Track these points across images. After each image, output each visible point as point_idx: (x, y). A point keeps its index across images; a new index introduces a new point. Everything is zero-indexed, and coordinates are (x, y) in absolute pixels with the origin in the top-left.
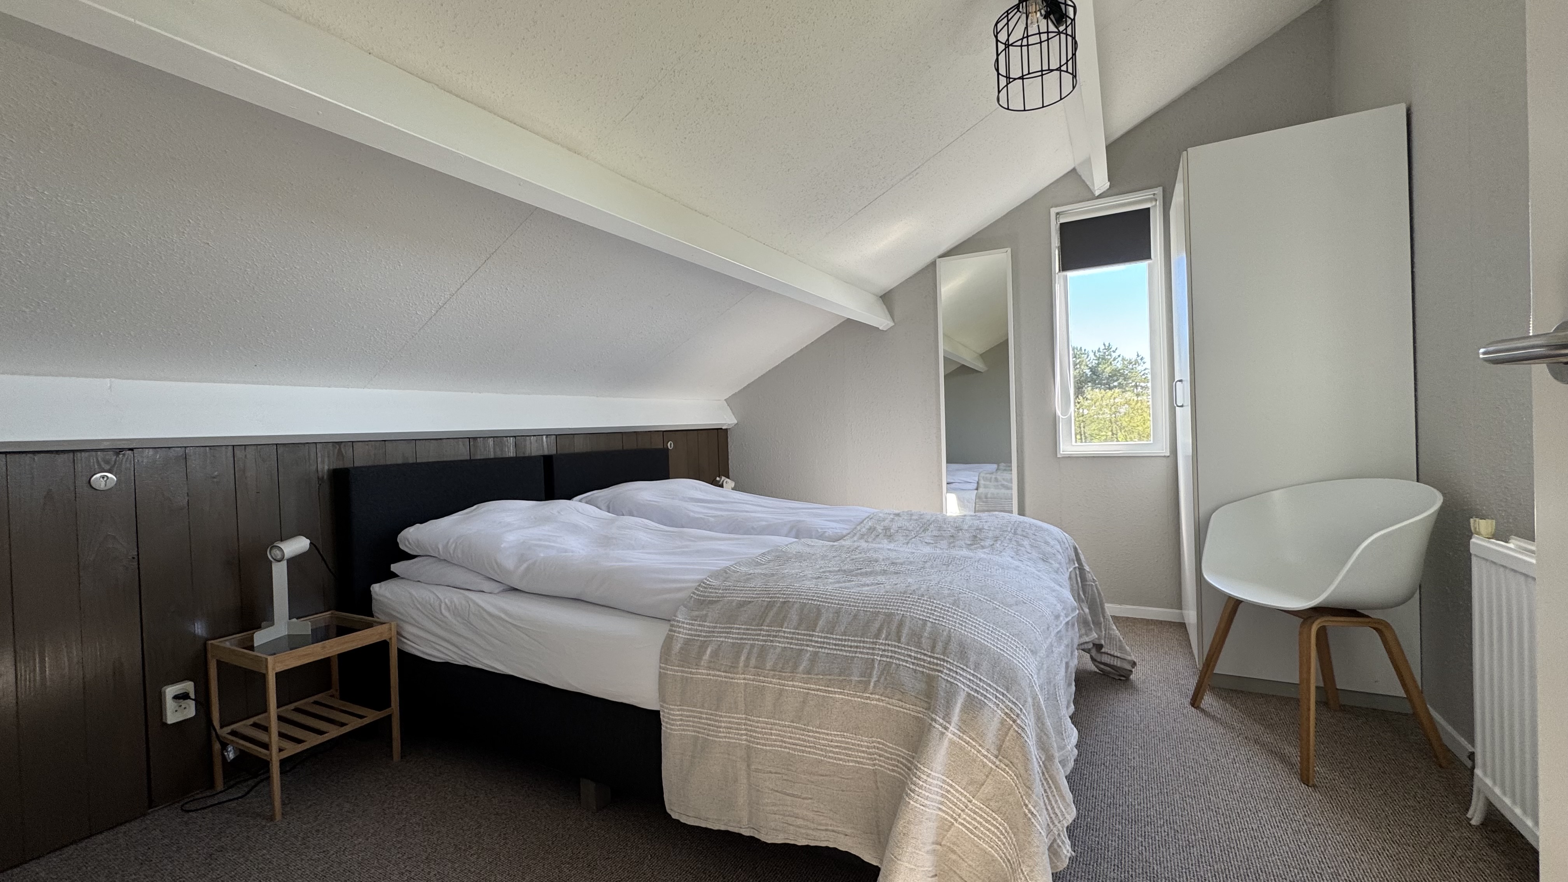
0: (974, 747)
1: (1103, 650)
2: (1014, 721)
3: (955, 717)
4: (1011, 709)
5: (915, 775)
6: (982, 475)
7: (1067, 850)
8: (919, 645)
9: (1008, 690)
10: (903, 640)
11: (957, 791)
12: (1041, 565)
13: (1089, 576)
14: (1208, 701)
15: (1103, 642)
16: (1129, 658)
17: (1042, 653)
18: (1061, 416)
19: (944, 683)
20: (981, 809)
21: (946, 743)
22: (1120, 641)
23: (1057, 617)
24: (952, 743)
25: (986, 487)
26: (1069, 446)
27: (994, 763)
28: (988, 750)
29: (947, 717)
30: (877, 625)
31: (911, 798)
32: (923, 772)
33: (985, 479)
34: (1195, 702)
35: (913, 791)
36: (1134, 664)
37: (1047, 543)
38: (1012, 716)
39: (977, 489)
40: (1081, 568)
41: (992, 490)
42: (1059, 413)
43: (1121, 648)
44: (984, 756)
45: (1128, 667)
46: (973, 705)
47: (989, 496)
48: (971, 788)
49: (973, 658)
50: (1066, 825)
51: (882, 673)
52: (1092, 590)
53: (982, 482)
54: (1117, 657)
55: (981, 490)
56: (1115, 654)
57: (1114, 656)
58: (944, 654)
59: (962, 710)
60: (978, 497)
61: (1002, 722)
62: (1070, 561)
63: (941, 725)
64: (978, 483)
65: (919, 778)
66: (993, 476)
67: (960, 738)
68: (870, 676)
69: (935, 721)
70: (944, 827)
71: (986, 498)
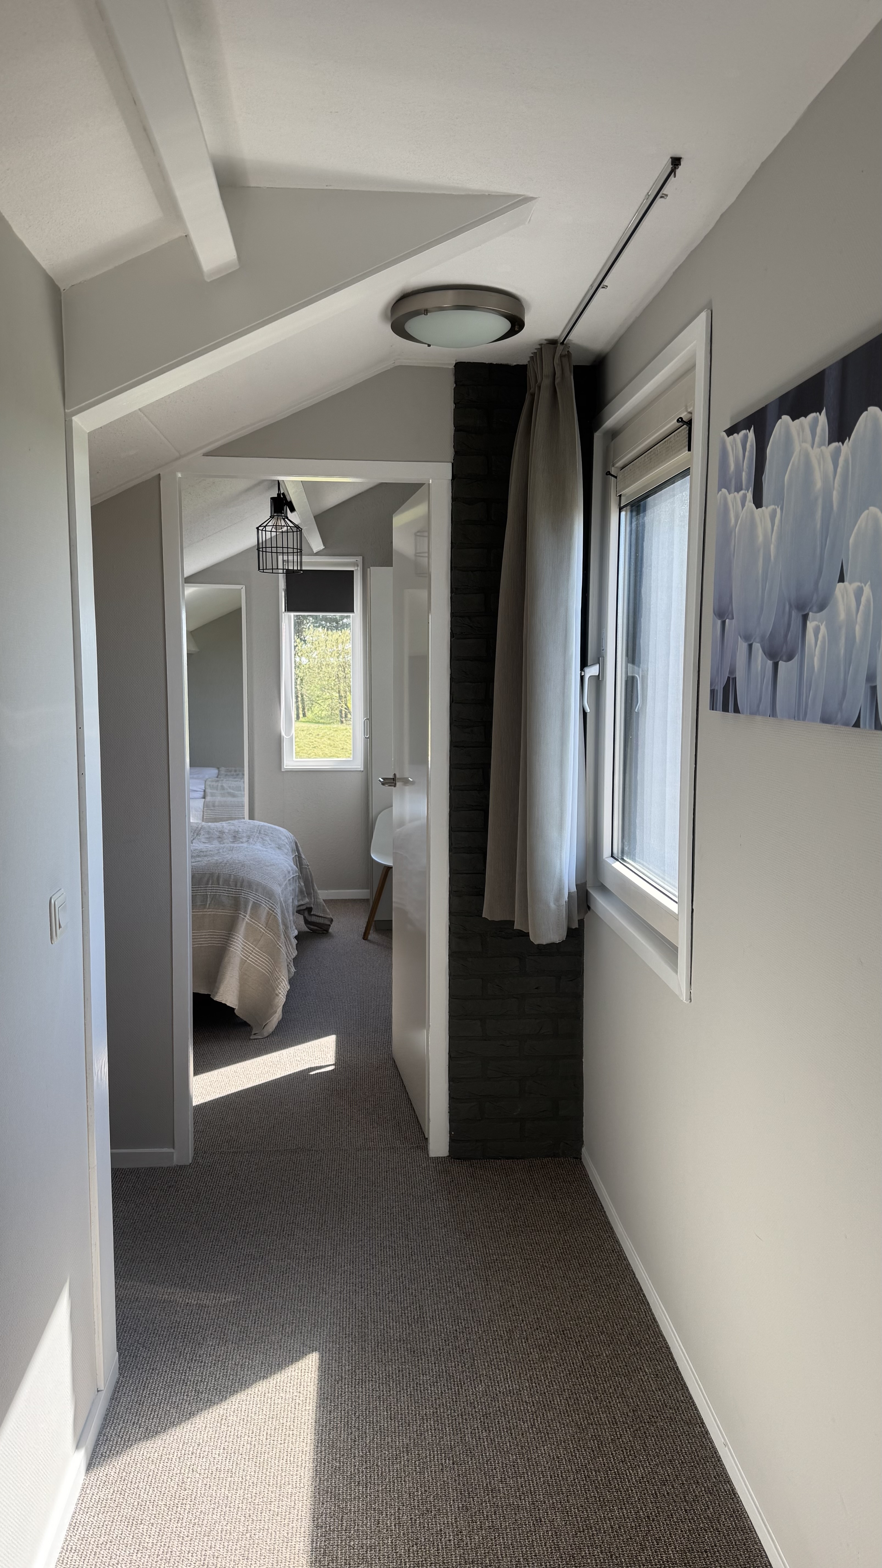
0: (256, 924)
1: (312, 913)
2: (273, 911)
3: (249, 912)
4: (272, 907)
5: (232, 937)
6: (208, 783)
7: (293, 970)
8: (229, 885)
9: (270, 899)
10: (221, 883)
11: (249, 945)
12: (278, 851)
13: (305, 862)
14: (372, 936)
15: (313, 906)
16: (328, 917)
17: (283, 886)
18: (285, 736)
19: (243, 899)
20: (259, 952)
21: (245, 923)
22: (323, 906)
23: (289, 872)
24: (247, 923)
25: (212, 795)
26: (291, 762)
27: (264, 930)
28: (262, 925)
29: (245, 912)
30: (206, 879)
31: (231, 947)
32: (236, 936)
33: (212, 787)
34: (365, 937)
35: (232, 944)
36: (332, 920)
37: (280, 838)
38: (272, 909)
39: (204, 797)
40: (299, 856)
41: (218, 799)
42: (283, 734)
43: (324, 911)
44: (261, 928)
45: (328, 923)
46: (256, 906)
47: (217, 804)
48: (255, 943)
49: (255, 887)
50: (293, 957)
51: (212, 899)
52: (306, 871)
53: (208, 791)
54: (321, 917)
55: (208, 798)
56: (320, 915)
57: (319, 917)
58: (241, 887)
59: (251, 909)
60: (206, 805)
61: (268, 913)
62: (293, 851)
63: (243, 915)
64: (205, 791)
65: (234, 938)
66: (219, 785)
67: (251, 921)
68: (207, 901)
69: (240, 914)
70: (243, 962)
71: (214, 806)
